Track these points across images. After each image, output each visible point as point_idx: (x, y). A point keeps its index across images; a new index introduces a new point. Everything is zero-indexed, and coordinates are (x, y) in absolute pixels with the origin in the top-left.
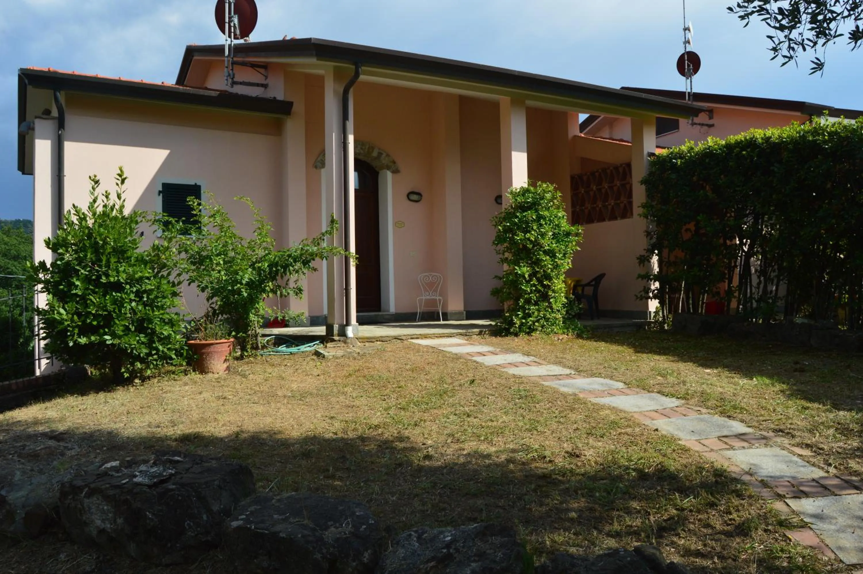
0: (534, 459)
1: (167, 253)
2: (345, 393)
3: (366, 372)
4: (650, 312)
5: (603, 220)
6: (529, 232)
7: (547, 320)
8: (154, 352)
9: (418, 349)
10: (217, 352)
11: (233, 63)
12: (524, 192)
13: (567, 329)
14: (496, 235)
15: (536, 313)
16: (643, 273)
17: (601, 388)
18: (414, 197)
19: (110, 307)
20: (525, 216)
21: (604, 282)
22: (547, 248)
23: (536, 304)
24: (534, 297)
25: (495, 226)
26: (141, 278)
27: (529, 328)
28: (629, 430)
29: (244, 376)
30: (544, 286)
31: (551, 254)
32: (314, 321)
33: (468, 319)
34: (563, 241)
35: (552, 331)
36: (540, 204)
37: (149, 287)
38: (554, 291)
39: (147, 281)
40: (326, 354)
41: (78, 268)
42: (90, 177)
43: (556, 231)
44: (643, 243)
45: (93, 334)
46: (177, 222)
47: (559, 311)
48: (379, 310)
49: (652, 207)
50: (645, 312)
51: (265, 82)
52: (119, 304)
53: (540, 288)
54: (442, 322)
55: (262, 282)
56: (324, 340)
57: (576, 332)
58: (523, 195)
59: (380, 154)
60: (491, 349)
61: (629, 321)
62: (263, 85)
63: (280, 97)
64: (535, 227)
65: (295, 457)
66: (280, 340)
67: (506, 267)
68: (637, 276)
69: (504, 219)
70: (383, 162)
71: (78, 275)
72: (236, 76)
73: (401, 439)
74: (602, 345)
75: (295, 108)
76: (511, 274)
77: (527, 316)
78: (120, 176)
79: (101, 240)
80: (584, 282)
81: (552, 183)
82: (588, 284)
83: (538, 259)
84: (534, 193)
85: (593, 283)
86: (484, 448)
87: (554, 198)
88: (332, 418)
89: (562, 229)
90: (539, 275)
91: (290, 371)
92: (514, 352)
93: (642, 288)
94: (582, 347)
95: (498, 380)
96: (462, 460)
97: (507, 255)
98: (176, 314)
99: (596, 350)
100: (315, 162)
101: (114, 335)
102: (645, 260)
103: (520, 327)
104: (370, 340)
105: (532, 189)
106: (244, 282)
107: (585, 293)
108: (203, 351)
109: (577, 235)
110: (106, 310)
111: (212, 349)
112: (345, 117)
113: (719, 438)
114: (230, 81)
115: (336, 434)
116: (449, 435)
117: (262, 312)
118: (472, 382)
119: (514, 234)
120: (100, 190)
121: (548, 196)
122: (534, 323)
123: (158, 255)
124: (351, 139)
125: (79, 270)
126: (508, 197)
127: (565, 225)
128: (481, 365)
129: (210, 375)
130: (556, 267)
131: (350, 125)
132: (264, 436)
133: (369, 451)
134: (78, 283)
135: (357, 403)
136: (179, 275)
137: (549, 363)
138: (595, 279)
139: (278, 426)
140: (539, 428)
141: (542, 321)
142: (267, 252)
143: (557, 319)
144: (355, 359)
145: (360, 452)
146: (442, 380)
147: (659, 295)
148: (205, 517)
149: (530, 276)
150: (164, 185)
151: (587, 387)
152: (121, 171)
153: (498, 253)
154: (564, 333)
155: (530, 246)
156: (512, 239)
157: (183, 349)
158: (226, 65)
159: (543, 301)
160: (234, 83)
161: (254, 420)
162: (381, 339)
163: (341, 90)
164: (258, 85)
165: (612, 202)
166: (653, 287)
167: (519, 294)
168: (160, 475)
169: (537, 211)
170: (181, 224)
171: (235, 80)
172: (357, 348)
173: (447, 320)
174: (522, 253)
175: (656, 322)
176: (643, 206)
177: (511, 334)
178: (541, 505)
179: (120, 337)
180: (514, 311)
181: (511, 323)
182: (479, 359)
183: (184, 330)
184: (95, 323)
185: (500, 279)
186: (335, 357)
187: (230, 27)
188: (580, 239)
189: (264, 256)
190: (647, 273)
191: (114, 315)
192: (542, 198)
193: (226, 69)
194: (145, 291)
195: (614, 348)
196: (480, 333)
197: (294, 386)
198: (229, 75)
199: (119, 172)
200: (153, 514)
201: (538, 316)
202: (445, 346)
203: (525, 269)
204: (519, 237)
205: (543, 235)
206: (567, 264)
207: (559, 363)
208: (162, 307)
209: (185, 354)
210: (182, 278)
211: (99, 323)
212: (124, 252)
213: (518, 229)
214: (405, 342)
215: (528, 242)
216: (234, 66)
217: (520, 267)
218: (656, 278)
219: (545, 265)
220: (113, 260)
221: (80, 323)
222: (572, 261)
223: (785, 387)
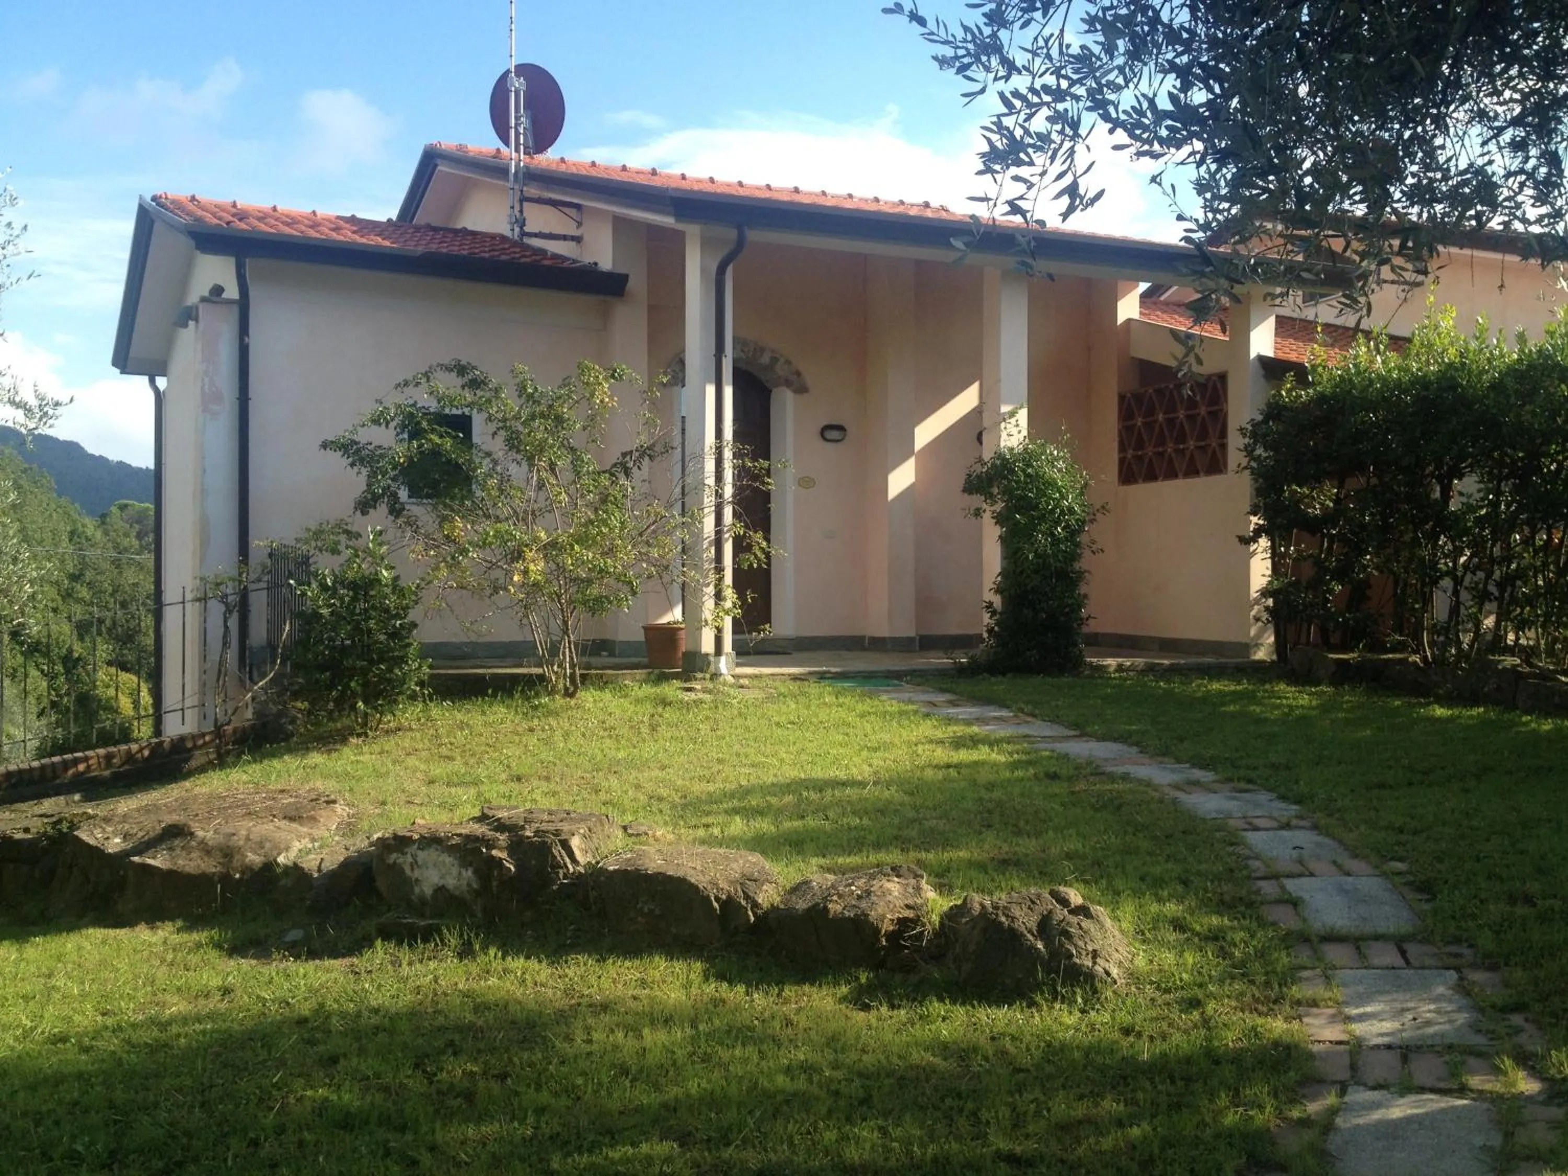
11: (522, 199)
17: (1104, 755)
18: (834, 434)
33: (922, 649)
50: (1245, 646)
51: (572, 231)
56: (679, 677)
59: (774, 360)
60: (952, 697)
61: (1212, 660)
62: (573, 238)
63: (606, 264)
70: (780, 373)
72: (527, 222)
75: (631, 284)
92: (988, 703)
100: (664, 373)
104: (754, 679)
112: (719, 312)
113: (1245, 819)
114: (517, 230)
124: (728, 348)
131: (727, 325)
137: (1041, 720)
158: (511, 202)
160: (524, 233)
162: (771, 678)
163: (714, 266)
164: (564, 238)
165: (1192, 444)
171: (526, 229)
172: (736, 689)
173: (885, 650)
187: (517, 133)
193: (510, 210)
198: (516, 220)
216: (525, 204)
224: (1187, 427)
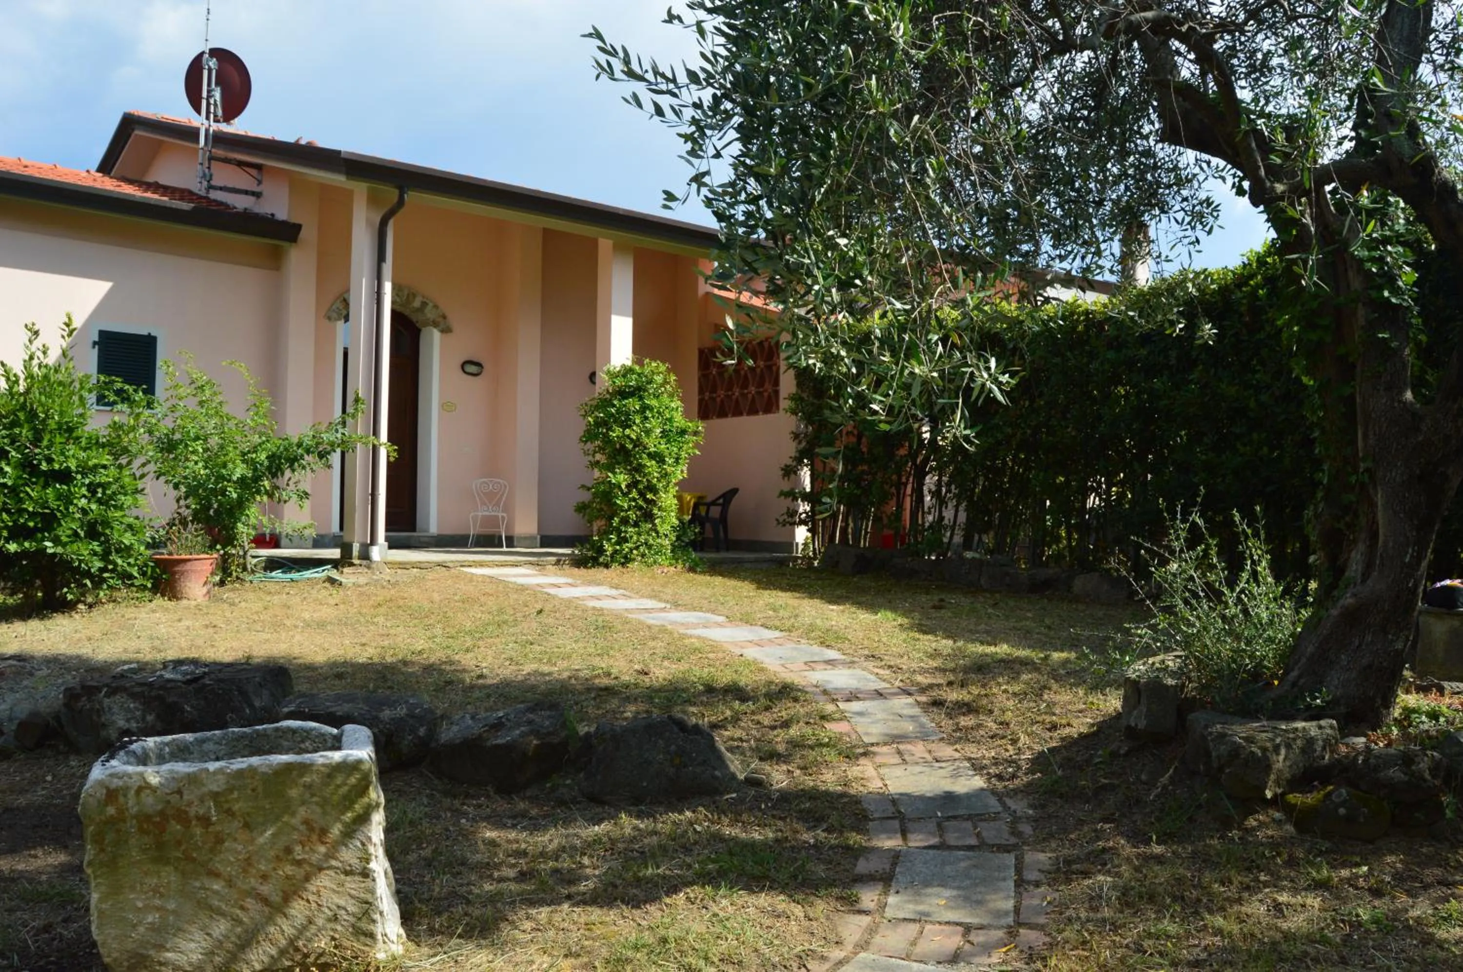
0: (598, 676)
1: (131, 435)
2: (376, 624)
3: (401, 603)
4: (797, 544)
5: (740, 414)
6: (629, 427)
7: (650, 547)
8: (110, 567)
9: (471, 578)
10: (195, 571)
11: (210, 159)
12: (627, 372)
13: (677, 560)
14: (585, 428)
15: (635, 538)
16: (786, 489)
17: (695, 621)
18: (472, 369)
19: (53, 504)
20: (625, 406)
21: (735, 501)
22: (652, 449)
23: (636, 525)
24: (632, 515)
25: (584, 416)
26: (96, 466)
27: (625, 557)
28: (711, 655)
29: (233, 604)
30: (647, 501)
31: (659, 458)
32: (319, 542)
33: (542, 546)
34: (675, 441)
35: (655, 562)
36: (645, 390)
37: (104, 479)
38: (660, 509)
39: (102, 470)
40: (343, 580)
41: (8, 448)
42: (26, 326)
43: (667, 427)
44: (791, 448)
45: (25, 539)
46: (135, 391)
47: (666, 536)
48: (414, 529)
49: (802, 399)
50: (790, 544)
51: (257, 189)
52: (67, 499)
53: (641, 502)
54: (505, 549)
55: (257, 479)
56: (336, 564)
57: (687, 565)
58: (624, 376)
59: (424, 304)
60: (570, 581)
61: (767, 555)
62: (253, 194)
63: (282, 215)
64: (637, 421)
65: (326, 678)
66: (272, 564)
67: (597, 473)
68: (777, 493)
69: (597, 408)
70: (429, 316)
71: (7, 458)
72: (214, 177)
73: (451, 663)
74: (718, 580)
75: (303, 234)
76: (603, 483)
77: (622, 540)
78: (68, 325)
79: (43, 412)
80: (709, 499)
81: (664, 361)
82: (714, 503)
83: (640, 465)
84: (639, 375)
85: (721, 501)
86: (546, 669)
87: (666, 382)
88: (364, 645)
89: (675, 424)
90: (641, 486)
91: (298, 599)
92: (599, 585)
93: (785, 510)
94: (688, 581)
95: (571, 612)
96: (520, 678)
97: (598, 457)
98: (137, 518)
99: (708, 585)
100: (329, 310)
101: (56, 541)
102: (790, 472)
103: (612, 556)
104: (403, 566)
105: (637, 368)
106: (235, 478)
107: (711, 514)
108: (176, 569)
109: (696, 433)
110: (48, 508)
111: (188, 566)
112: (381, 257)
113: (806, 663)
114: (205, 183)
115: (371, 659)
116: (506, 659)
117: (253, 521)
118: (540, 612)
119: (610, 429)
120: (38, 343)
121: (659, 379)
122: (631, 550)
123: (119, 436)
124: (388, 287)
125: (9, 452)
126: (603, 378)
127: (679, 420)
128: (554, 597)
129: (184, 602)
130: (665, 475)
131: (388, 268)
132: (282, 661)
133: (413, 673)
134: (7, 469)
135: (392, 632)
136: (144, 465)
137: (642, 597)
138: (723, 496)
139: (296, 651)
140: (611, 652)
141: (642, 549)
142: (264, 438)
143: (662, 546)
144: (383, 587)
145: (403, 674)
146: (501, 611)
147: (811, 521)
148: (248, 711)
149: (627, 486)
150: (102, 333)
151: (679, 620)
152: (70, 319)
153: (586, 453)
154: (671, 565)
155: (630, 447)
156: (606, 435)
157: (146, 566)
158: (200, 161)
159: (646, 521)
160: (210, 187)
161: (265, 647)
162: (418, 566)
163: (378, 220)
164: (246, 192)
165: (753, 389)
166: (801, 510)
167: (614, 510)
168: (193, 673)
169: (641, 398)
170: (141, 394)
171: (213, 183)
172: (388, 574)
173: (513, 547)
174: (619, 454)
175: (804, 557)
176: (792, 398)
177: (600, 564)
178: (598, 709)
179: (64, 545)
180: (605, 533)
181: (601, 551)
182: (552, 591)
183: (150, 540)
184: (31, 524)
185: (589, 489)
186: (356, 585)
187: (208, 104)
188: (699, 439)
189: (260, 445)
190: (792, 490)
191: (59, 514)
192: (650, 382)
193: (199, 167)
194: (100, 485)
195: (732, 583)
196: (558, 563)
197: (307, 616)
198: (204, 176)
199: (67, 320)
200: (192, 707)
201: (638, 541)
202: (507, 576)
203: (621, 477)
204: (616, 432)
205: (648, 432)
206: (680, 473)
207: (654, 596)
208: (121, 508)
209: (149, 572)
210: (146, 470)
211: (36, 523)
212: (70, 430)
213: (615, 422)
214: (453, 571)
215: (628, 441)
216: (213, 162)
217: (614, 473)
218: (806, 497)
219: (650, 473)
220: (58, 439)
221: (10, 524)
222: (688, 469)
223: (906, 621)
224: (749, 375)
